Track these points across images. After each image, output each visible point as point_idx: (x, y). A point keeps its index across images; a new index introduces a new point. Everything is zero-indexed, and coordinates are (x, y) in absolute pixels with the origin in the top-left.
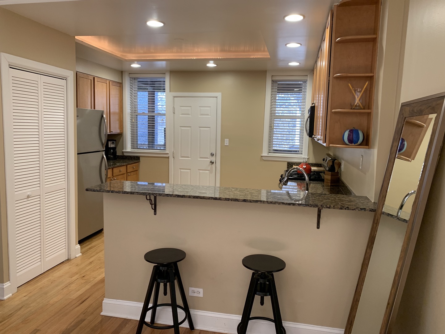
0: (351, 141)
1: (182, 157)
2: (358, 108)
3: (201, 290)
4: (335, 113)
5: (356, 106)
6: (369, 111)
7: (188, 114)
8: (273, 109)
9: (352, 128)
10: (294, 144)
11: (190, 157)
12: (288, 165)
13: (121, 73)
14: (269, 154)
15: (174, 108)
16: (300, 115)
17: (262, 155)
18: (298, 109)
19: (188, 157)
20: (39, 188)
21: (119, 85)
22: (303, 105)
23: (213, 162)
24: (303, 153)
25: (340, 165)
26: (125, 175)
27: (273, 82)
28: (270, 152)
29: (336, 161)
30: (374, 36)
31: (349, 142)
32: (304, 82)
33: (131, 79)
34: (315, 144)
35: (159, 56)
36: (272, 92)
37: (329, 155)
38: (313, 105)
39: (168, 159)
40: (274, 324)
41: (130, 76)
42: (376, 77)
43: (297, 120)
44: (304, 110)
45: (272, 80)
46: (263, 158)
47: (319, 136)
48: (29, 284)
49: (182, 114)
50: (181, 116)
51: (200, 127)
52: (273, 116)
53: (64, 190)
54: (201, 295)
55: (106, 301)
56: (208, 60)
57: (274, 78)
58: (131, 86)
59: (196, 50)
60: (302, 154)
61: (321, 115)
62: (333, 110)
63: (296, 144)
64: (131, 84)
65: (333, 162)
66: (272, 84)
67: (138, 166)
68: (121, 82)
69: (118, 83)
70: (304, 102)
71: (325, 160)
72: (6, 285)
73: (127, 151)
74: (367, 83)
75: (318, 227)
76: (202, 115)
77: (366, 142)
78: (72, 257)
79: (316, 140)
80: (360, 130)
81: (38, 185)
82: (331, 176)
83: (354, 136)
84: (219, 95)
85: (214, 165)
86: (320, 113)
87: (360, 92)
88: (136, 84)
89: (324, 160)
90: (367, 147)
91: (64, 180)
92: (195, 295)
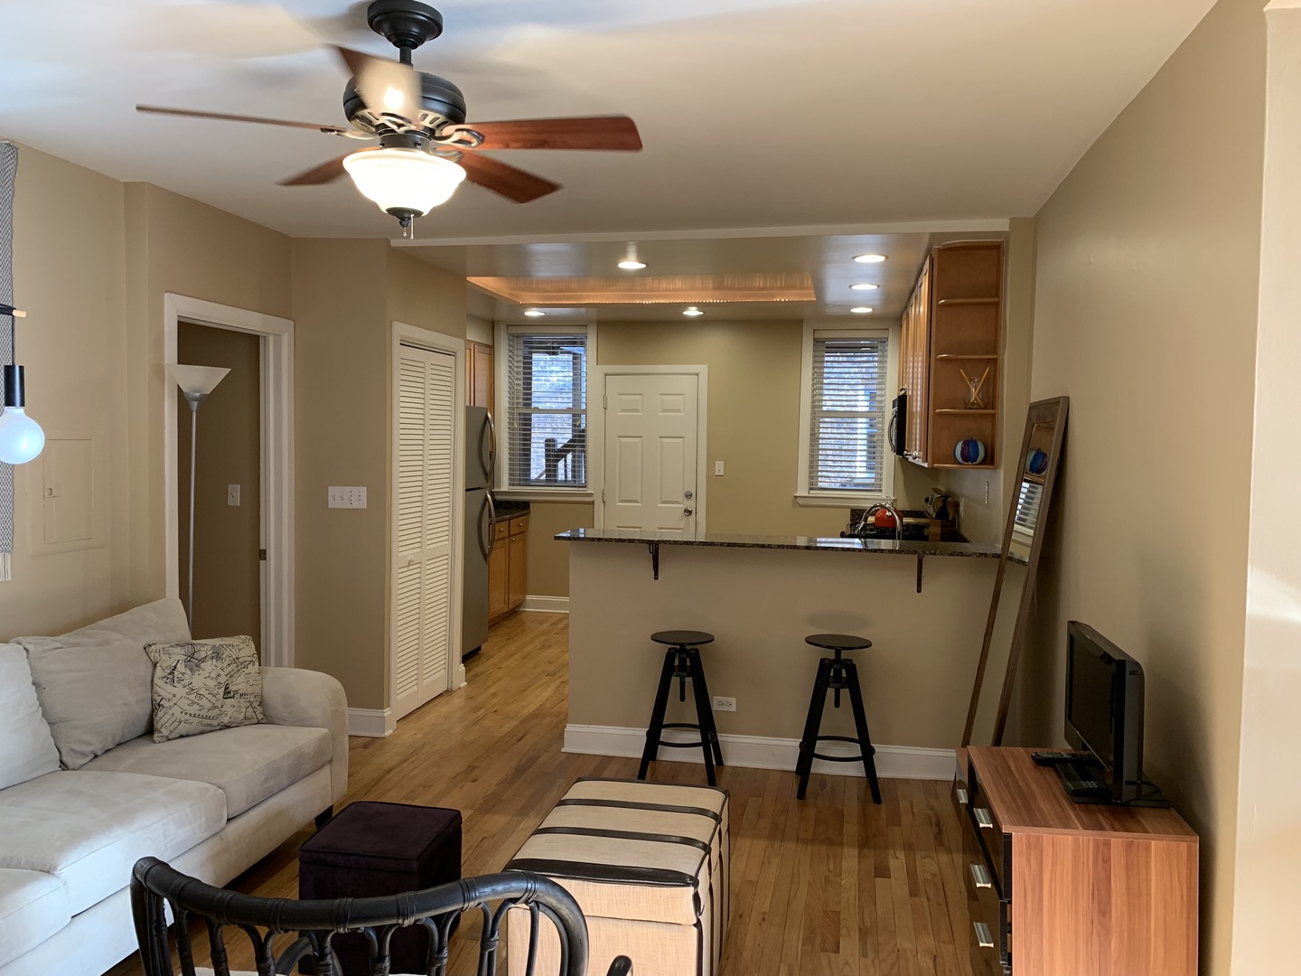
0: (966, 458)
1: (622, 501)
2: (975, 406)
3: (733, 700)
4: (941, 414)
5: (973, 403)
6: (993, 411)
7: (637, 411)
8: (816, 398)
9: (968, 438)
10: (853, 475)
11: (639, 501)
12: (852, 515)
13: (492, 326)
14: (811, 492)
15: (605, 398)
16: (867, 409)
17: (796, 495)
18: (863, 392)
19: (636, 502)
20: (419, 550)
21: (488, 350)
22: (880, 389)
23: (691, 512)
24: (884, 488)
25: (956, 506)
26: (507, 540)
27: (817, 342)
28: (812, 489)
29: (949, 499)
30: (996, 300)
31: (964, 460)
32: (881, 342)
33: (511, 338)
34: (907, 469)
35: (589, 297)
36: (814, 362)
37: (936, 490)
38: (903, 392)
39: (591, 506)
40: (859, 745)
41: (510, 331)
42: (999, 360)
43: (860, 420)
44: (883, 399)
45: (814, 339)
46: (799, 501)
47: (915, 454)
48: (409, 719)
49: (623, 411)
50: (620, 414)
51: (661, 437)
52: (817, 413)
53: (446, 557)
54: (733, 709)
55: (570, 728)
56: (686, 306)
57: (818, 335)
58: (510, 351)
59: (664, 286)
60: (880, 491)
61: (919, 409)
62: (937, 411)
63: (858, 475)
64: (511, 349)
65: (945, 502)
66: (814, 345)
67: (527, 523)
68: (491, 344)
69: (487, 346)
70: (883, 383)
71: (930, 500)
72: (387, 712)
73: (502, 490)
74: (988, 370)
75: (919, 591)
76: (665, 411)
77: (990, 460)
78: (455, 687)
79: (910, 459)
80: (981, 440)
81: (419, 545)
82: (941, 527)
83: (971, 449)
84: (702, 369)
85: (692, 517)
86: (917, 406)
87: (979, 382)
88: (522, 346)
89: (927, 500)
90: (992, 467)
91: (447, 538)
92: (723, 708)
